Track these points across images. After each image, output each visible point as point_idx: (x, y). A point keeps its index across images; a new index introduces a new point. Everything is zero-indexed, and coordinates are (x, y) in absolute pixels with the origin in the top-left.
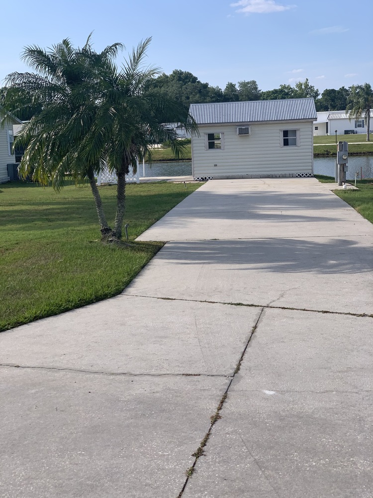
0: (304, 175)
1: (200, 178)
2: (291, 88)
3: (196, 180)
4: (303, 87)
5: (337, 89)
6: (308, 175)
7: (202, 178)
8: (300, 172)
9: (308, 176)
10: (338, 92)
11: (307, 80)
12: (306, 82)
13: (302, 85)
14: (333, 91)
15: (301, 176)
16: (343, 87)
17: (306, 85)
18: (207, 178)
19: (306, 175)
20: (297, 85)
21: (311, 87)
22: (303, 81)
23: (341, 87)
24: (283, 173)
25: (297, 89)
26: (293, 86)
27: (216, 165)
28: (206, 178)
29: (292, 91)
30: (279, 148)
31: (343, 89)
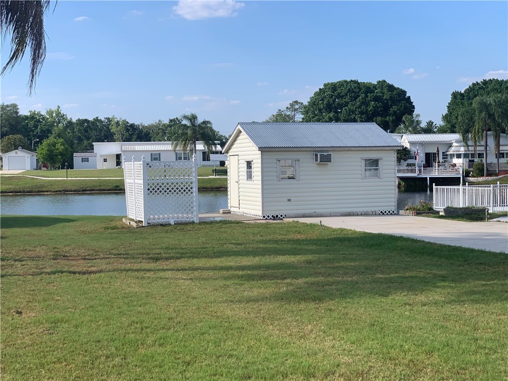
0: (387, 212)
1: (271, 217)
2: (42, 115)
3: (266, 219)
4: (54, 115)
5: (91, 119)
6: (391, 212)
7: (273, 216)
8: (383, 209)
9: (391, 214)
10: (93, 122)
11: (59, 107)
12: (58, 110)
13: (53, 112)
14: (86, 121)
15: (383, 214)
16: (97, 118)
17: (58, 113)
18: (279, 216)
19: (389, 212)
20: (48, 113)
21: (64, 115)
22: (54, 108)
23: (95, 117)
24: (365, 210)
25: (48, 117)
26: (44, 113)
27: (289, 200)
28: (277, 216)
29: (43, 119)
30: (361, 180)
31: (97, 120)
